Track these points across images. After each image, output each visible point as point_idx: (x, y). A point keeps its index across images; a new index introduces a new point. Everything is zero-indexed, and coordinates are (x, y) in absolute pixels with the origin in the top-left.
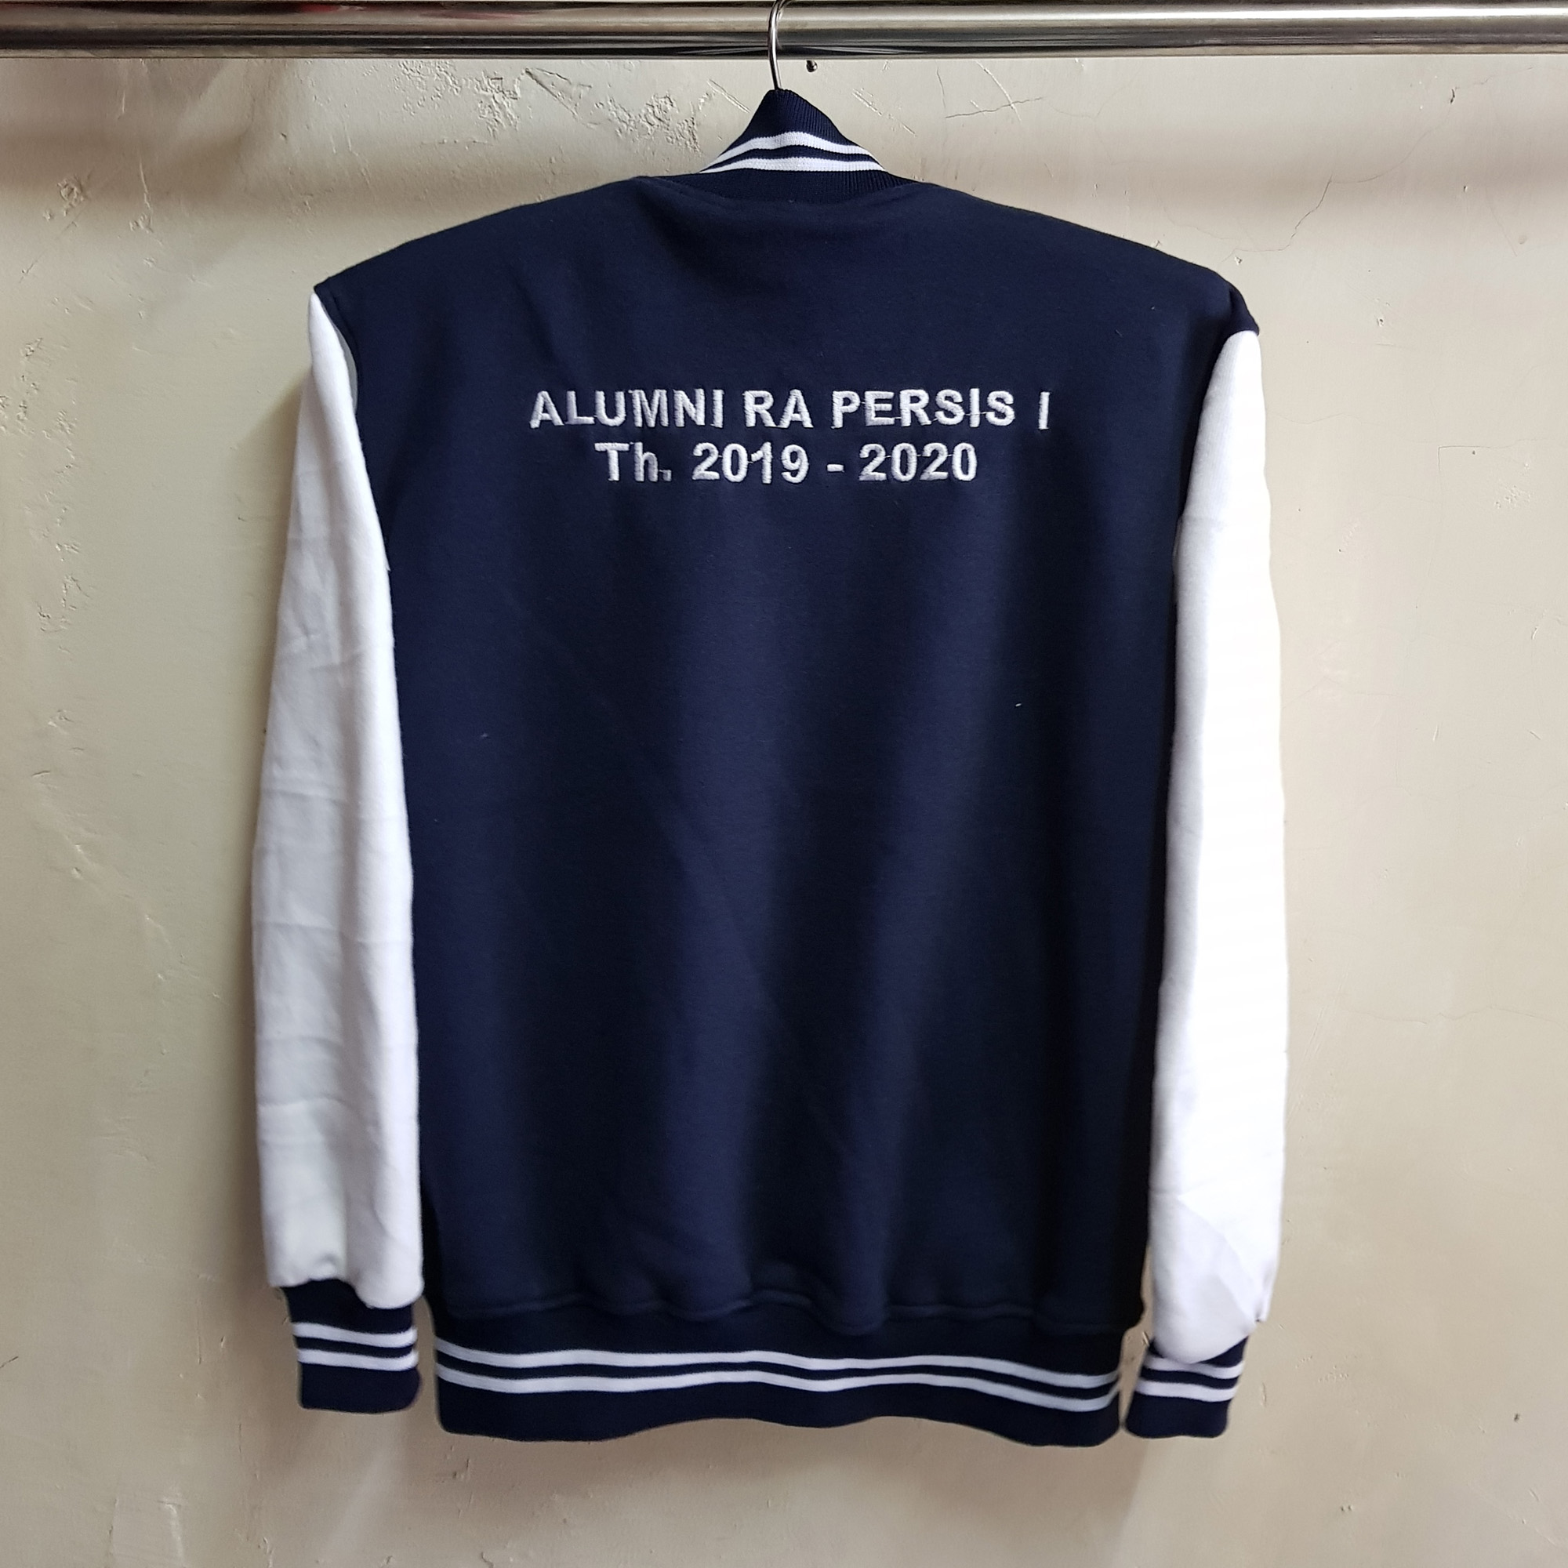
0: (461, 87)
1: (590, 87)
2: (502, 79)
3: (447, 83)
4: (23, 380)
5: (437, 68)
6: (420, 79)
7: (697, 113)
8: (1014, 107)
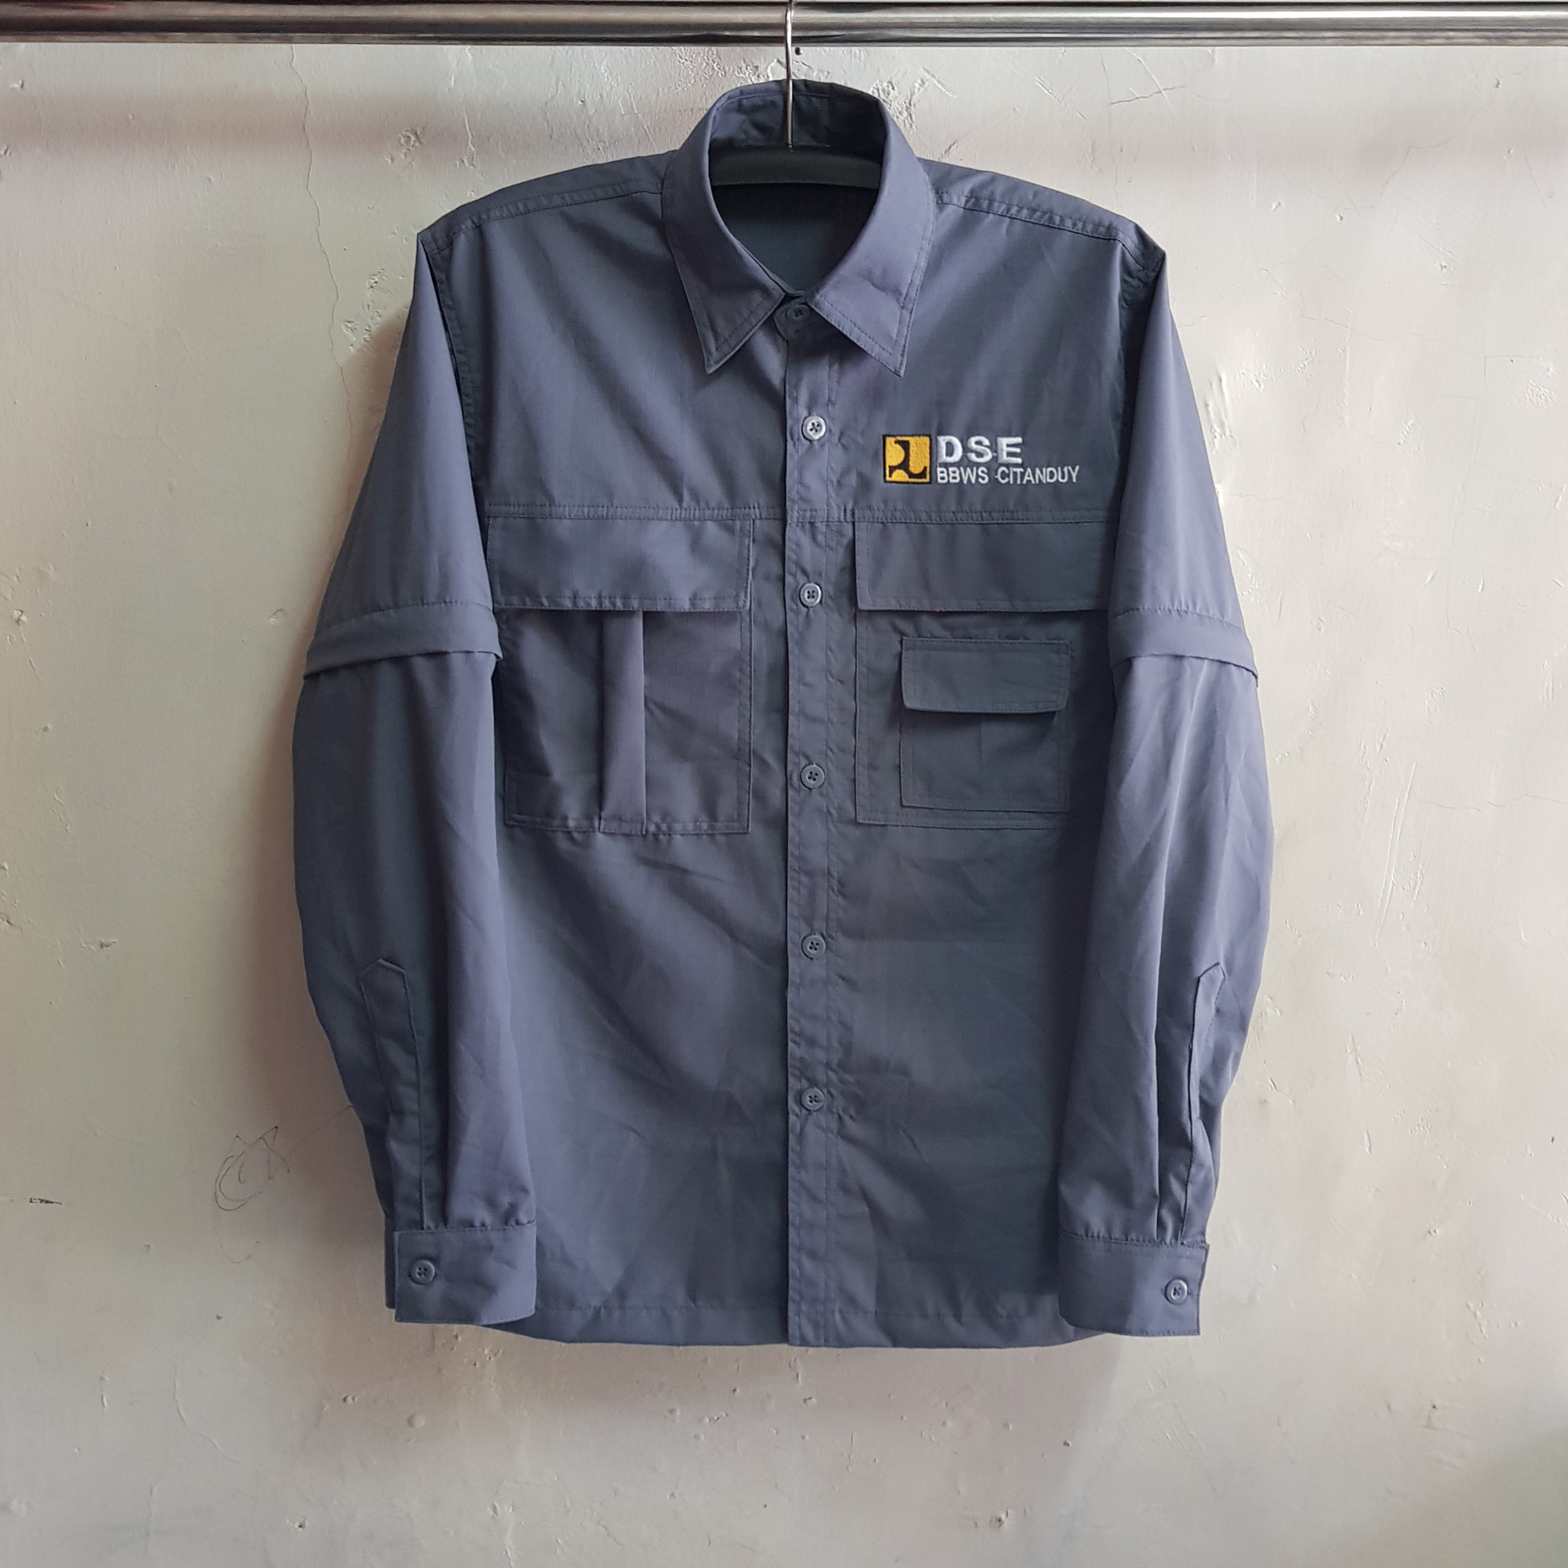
0: (725, 73)
1: (828, 72)
2: (757, 67)
3: (713, 69)
4: (369, 308)
5: (705, 58)
6: (692, 67)
7: (914, 97)
8: (1163, 92)
